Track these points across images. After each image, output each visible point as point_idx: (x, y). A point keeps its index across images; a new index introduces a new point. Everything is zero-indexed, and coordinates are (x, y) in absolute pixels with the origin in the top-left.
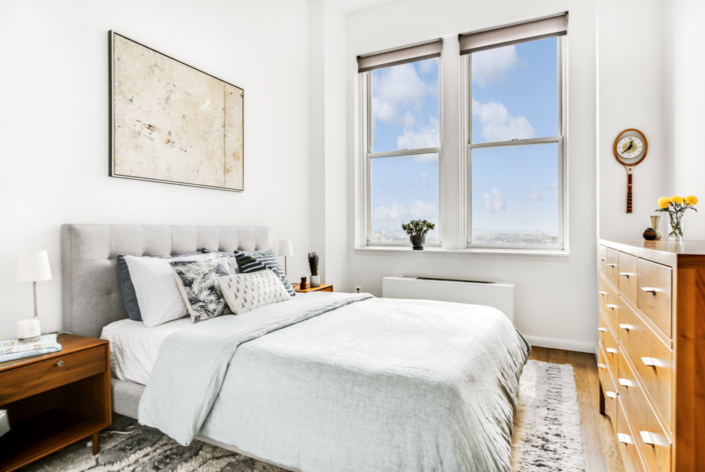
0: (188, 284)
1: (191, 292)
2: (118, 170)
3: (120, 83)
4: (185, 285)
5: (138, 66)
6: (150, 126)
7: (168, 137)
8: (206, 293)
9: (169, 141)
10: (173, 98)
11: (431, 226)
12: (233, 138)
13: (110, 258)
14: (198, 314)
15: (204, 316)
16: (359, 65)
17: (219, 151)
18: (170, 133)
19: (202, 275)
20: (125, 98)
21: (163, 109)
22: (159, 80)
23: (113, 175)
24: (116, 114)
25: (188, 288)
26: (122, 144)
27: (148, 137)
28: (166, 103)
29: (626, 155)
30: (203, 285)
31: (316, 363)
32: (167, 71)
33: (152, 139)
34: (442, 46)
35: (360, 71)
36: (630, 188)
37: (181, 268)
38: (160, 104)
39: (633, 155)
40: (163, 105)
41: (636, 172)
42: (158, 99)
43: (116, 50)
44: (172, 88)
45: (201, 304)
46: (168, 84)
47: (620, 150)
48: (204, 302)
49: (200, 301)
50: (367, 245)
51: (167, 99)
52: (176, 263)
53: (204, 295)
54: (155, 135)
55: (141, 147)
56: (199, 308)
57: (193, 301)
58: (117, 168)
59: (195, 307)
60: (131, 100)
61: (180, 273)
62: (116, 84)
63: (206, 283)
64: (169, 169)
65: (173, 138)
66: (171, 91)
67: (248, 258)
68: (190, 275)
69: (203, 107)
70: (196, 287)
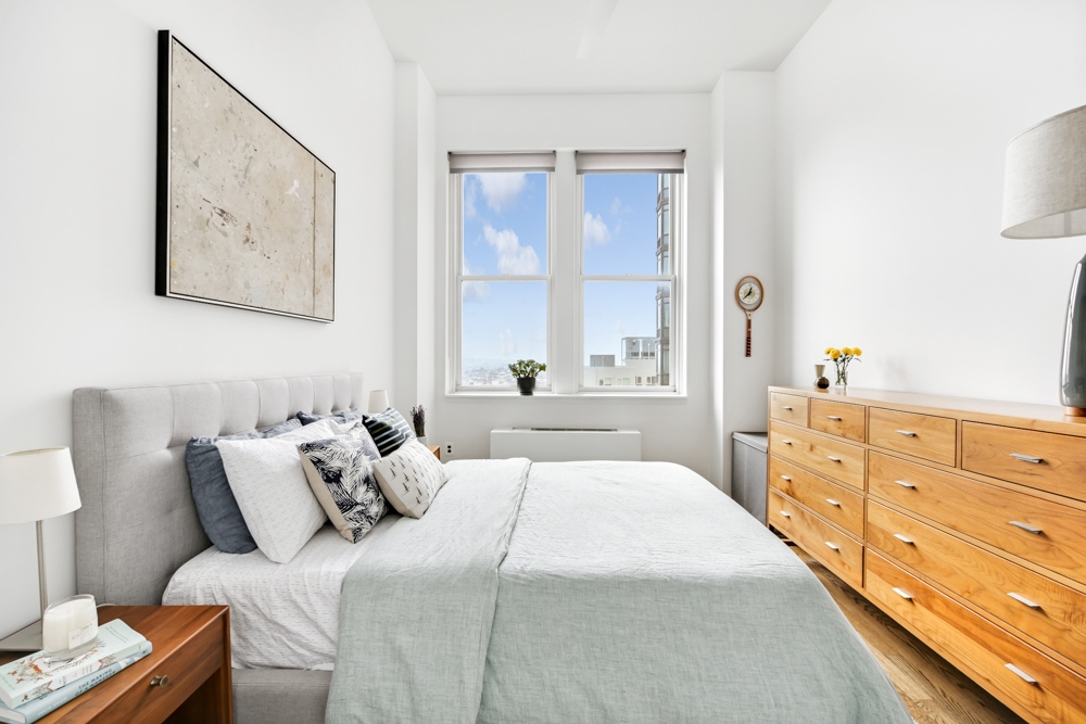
0: (334, 478)
1: (340, 491)
2: (173, 284)
3: (179, 128)
4: (328, 480)
5: (207, 105)
6: (223, 212)
7: (247, 233)
8: (363, 489)
9: (248, 240)
10: (254, 170)
11: (543, 368)
12: (323, 241)
13: (170, 447)
14: (358, 525)
15: (367, 527)
16: (451, 164)
17: (308, 261)
18: (249, 227)
19: (351, 462)
20: (187, 157)
21: (241, 186)
22: (236, 137)
23: (168, 294)
24: (174, 185)
25: (334, 486)
26: (181, 238)
27: (220, 230)
28: (245, 177)
29: (746, 301)
30: (357, 477)
31: (642, 580)
32: (246, 123)
33: (225, 234)
34: (555, 160)
35: (453, 171)
36: (749, 333)
37: (318, 454)
38: (236, 176)
39: (750, 301)
40: (241, 179)
41: (755, 317)
42: (234, 168)
43: (175, 70)
44: (252, 153)
45: (359, 508)
46: (247, 145)
47: (741, 296)
48: (362, 504)
49: (357, 504)
50: (457, 390)
51: (246, 171)
52: (308, 445)
53: (363, 495)
54: (228, 227)
55: (210, 245)
56: (357, 515)
57: (346, 505)
58: (174, 282)
59: (351, 514)
60: (196, 163)
61: (318, 462)
62: (174, 130)
63: (359, 473)
64: (247, 286)
65: (254, 236)
66: (251, 158)
67: (381, 425)
68: (335, 464)
69: (291, 191)
70: (347, 482)
